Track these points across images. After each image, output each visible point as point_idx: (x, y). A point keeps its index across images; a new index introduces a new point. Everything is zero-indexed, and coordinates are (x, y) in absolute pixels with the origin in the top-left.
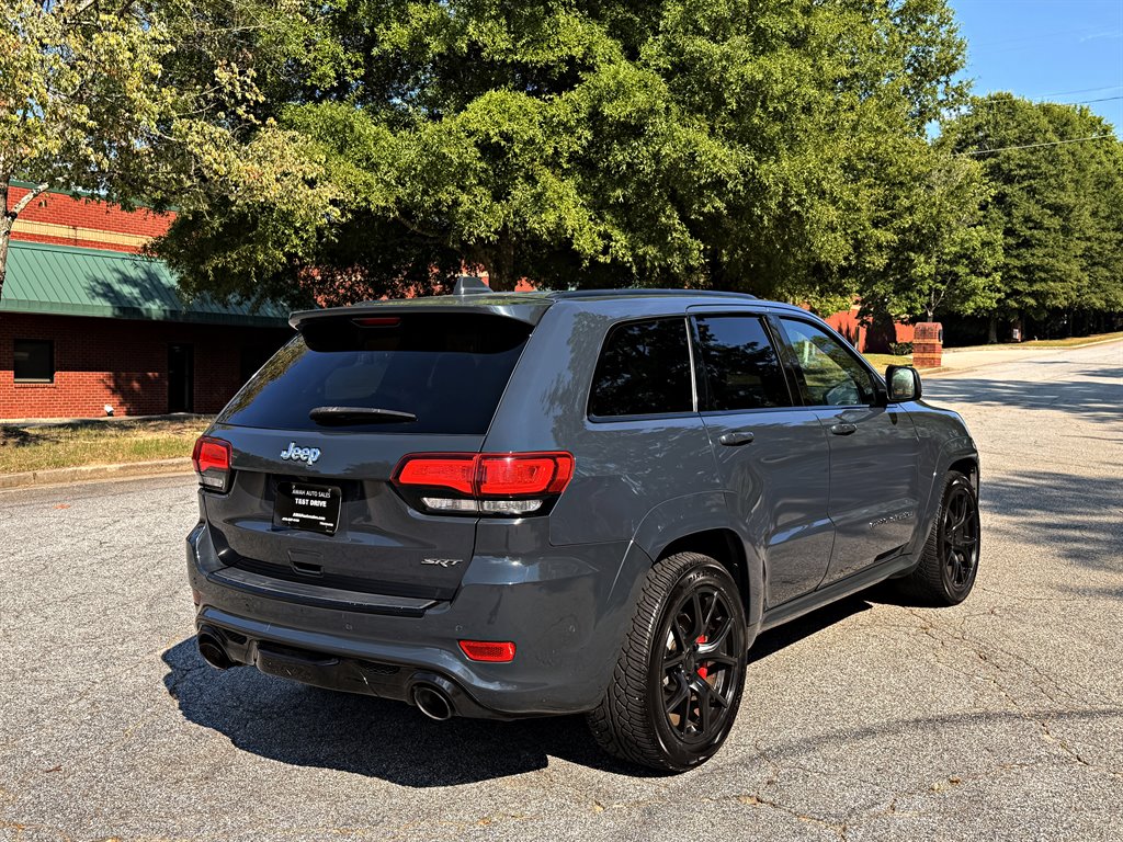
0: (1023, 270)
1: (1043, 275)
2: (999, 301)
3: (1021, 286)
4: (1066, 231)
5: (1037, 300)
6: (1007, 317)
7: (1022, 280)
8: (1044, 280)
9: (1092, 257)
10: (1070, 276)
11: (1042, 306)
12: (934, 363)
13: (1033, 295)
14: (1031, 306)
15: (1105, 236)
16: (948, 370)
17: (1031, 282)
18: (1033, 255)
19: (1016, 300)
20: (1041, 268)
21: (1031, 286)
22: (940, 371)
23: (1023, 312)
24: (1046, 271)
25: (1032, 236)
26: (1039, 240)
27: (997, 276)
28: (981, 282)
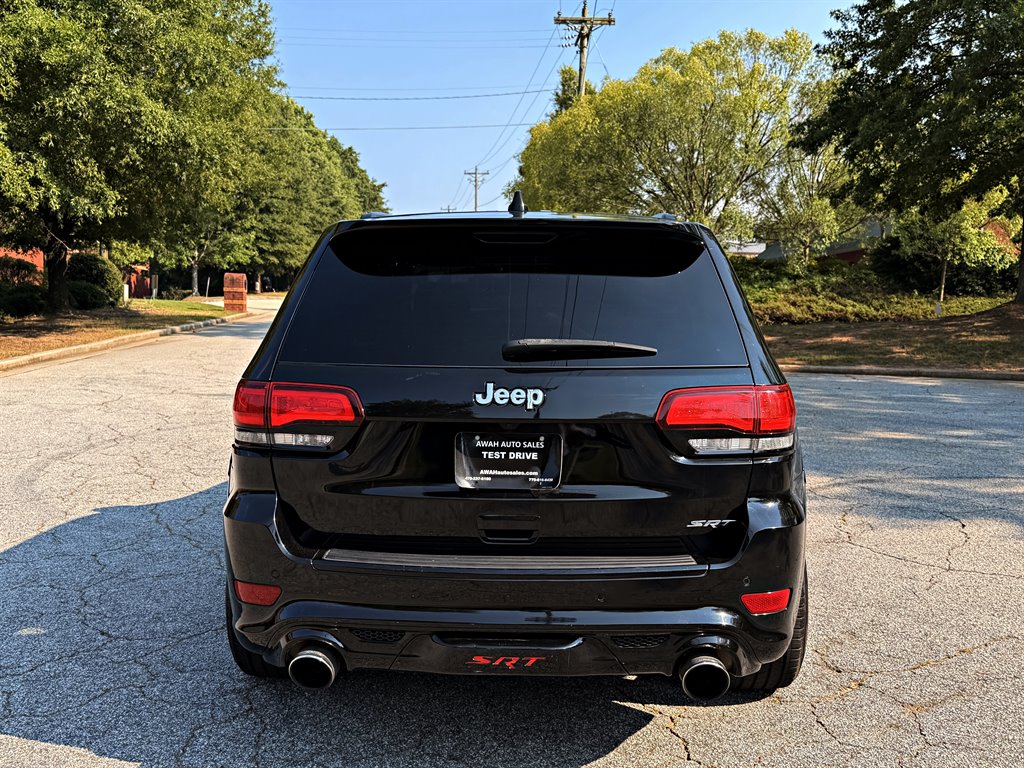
0: (265, 232)
1: (282, 238)
2: (252, 258)
3: (265, 246)
4: (296, 200)
5: (278, 258)
6: (255, 271)
7: (266, 241)
8: (282, 242)
9: (314, 226)
10: (301, 240)
11: (282, 264)
12: (241, 308)
13: (277, 254)
14: (274, 264)
15: (324, 209)
16: (251, 315)
17: (273, 243)
18: (274, 220)
19: (263, 258)
20: (281, 232)
21: (272, 246)
22: (248, 316)
23: (268, 269)
24: (285, 234)
25: (271, 203)
26: (276, 208)
27: (253, 235)
28: (238, 239)
